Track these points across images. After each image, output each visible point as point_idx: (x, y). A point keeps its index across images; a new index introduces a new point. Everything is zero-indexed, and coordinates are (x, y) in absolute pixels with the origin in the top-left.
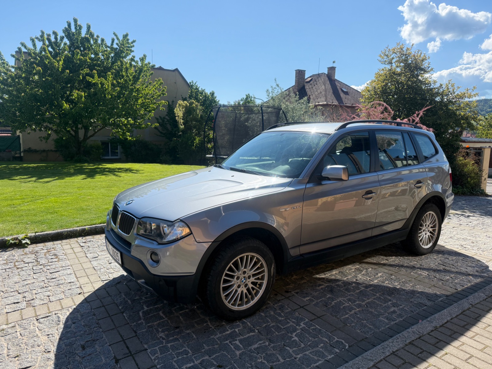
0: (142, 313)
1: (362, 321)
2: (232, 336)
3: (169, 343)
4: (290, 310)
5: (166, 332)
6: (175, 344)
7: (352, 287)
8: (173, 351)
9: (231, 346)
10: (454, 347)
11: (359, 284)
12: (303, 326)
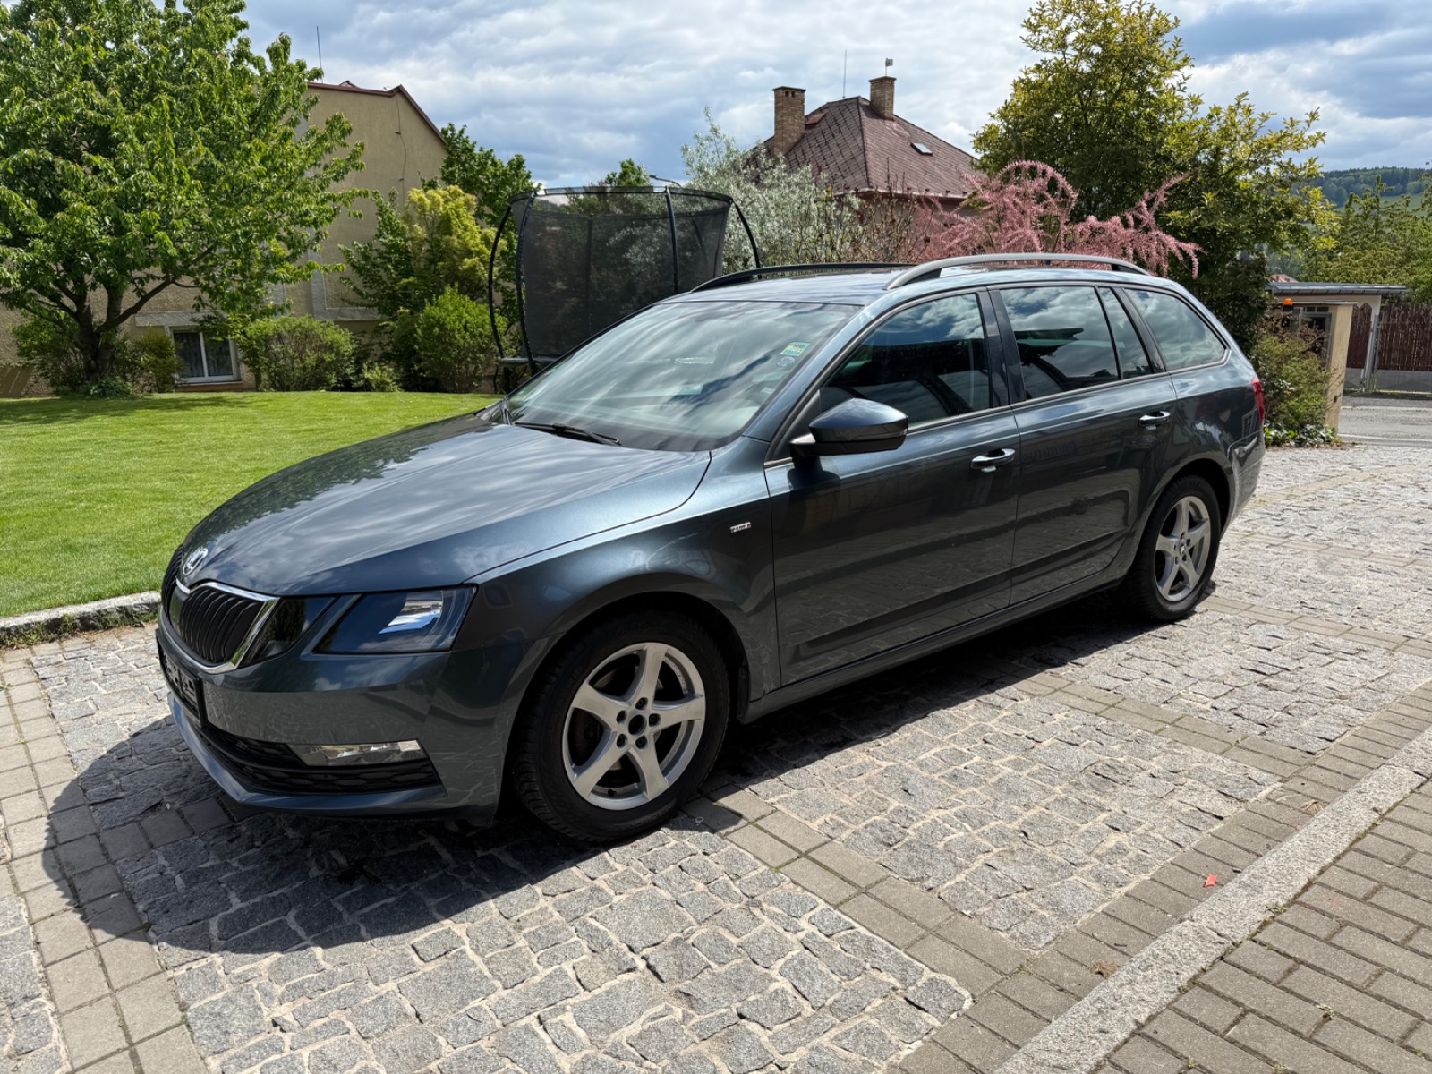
1: (1014, 896)
2: (550, 995)
4: (761, 869)
9: (542, 1034)
10: (1349, 984)
11: (993, 756)
12: (809, 929)
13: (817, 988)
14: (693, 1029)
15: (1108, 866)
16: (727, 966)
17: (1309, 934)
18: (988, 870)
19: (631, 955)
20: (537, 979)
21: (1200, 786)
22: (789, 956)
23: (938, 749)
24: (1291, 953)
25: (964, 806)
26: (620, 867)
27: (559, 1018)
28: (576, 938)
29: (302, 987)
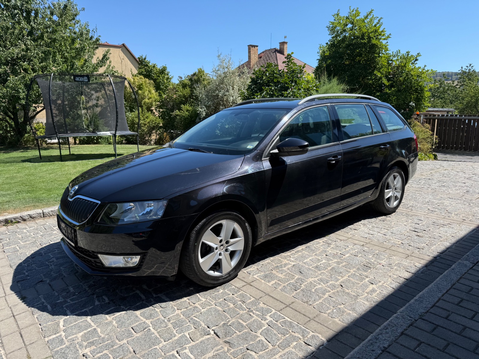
1: (339, 307)
2: (181, 343)
4: (253, 299)
7: (322, 264)
10: (455, 333)
11: (329, 260)
12: (269, 319)
13: (274, 339)
14: (231, 354)
15: (370, 296)
16: (242, 332)
17: (440, 316)
18: (330, 298)
19: (208, 329)
20: (176, 338)
21: (399, 269)
22: (264, 328)
23: (311, 258)
24: (435, 323)
26: (204, 300)
27: (184, 351)
28: (189, 324)
29: (93, 342)
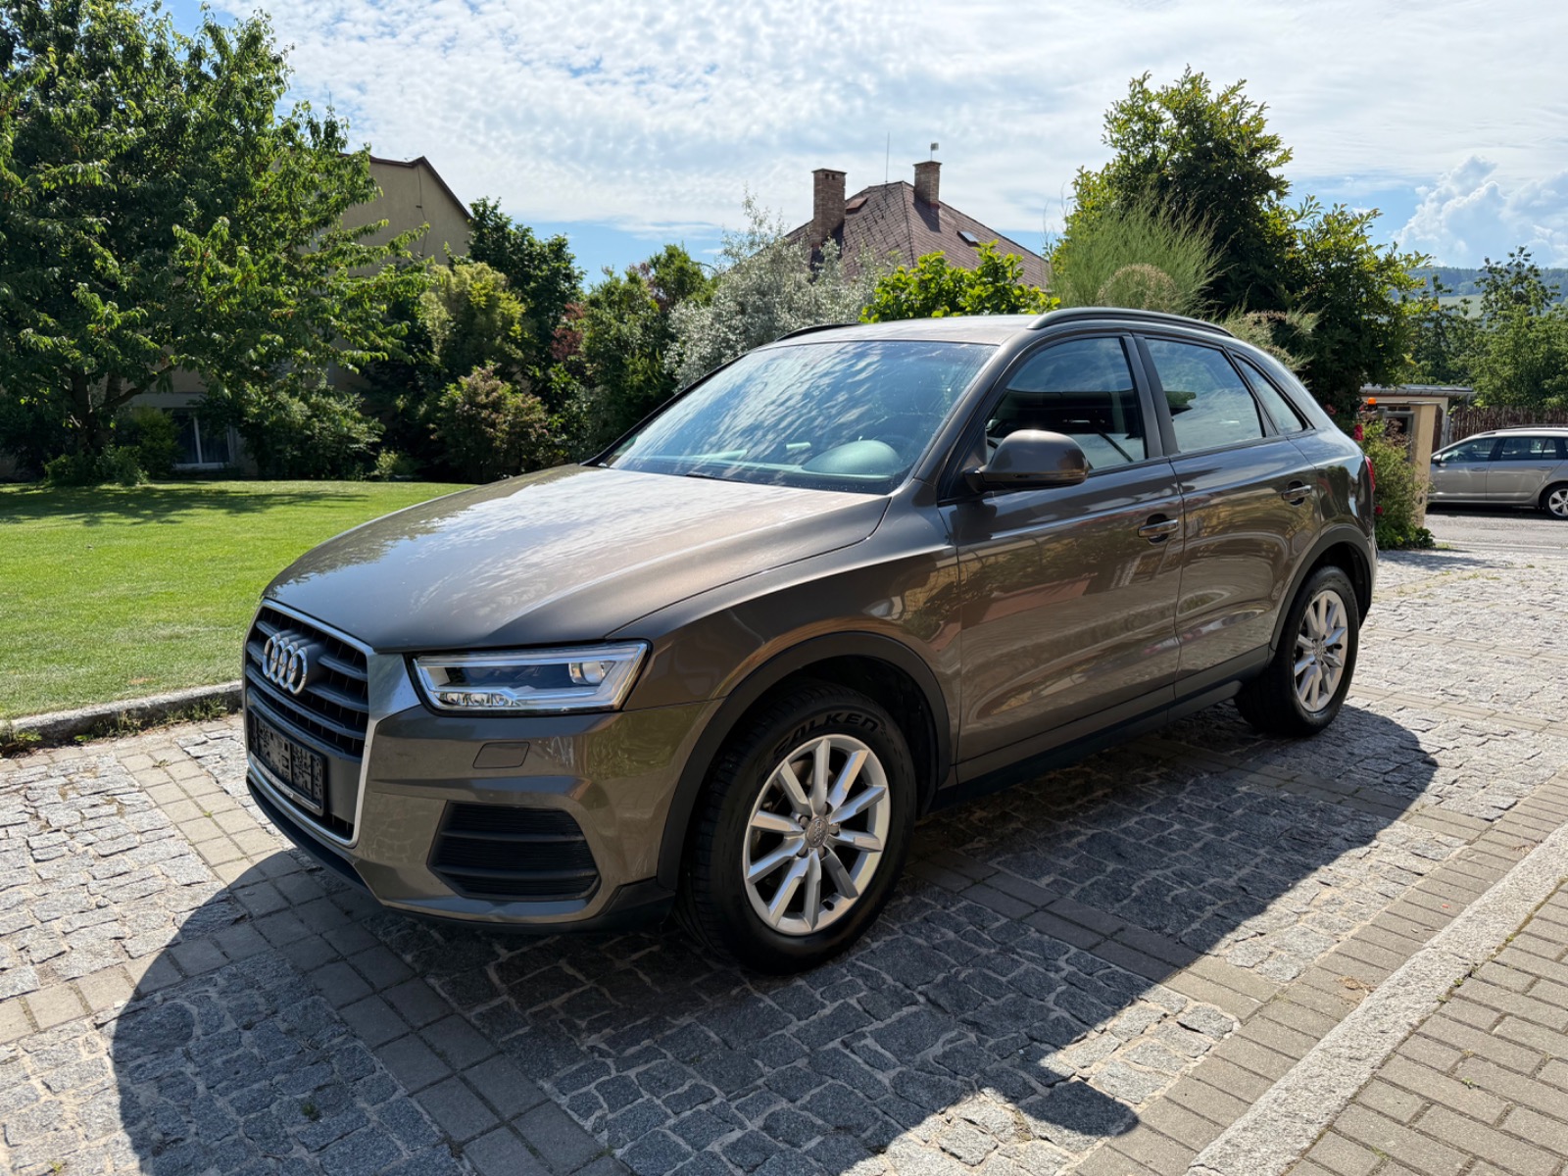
0: (496, 970)
1: (1250, 940)
2: (846, 1024)
3: (629, 1068)
4: (1004, 921)
5: (607, 1031)
6: (655, 1068)
7: (1175, 833)
8: (653, 1093)
9: (853, 1056)
11: (1190, 823)
12: (1069, 969)
13: (1093, 1016)
14: (992, 1049)
15: (1328, 915)
16: (1003, 999)
17: (1539, 956)
18: (1219, 918)
19: (908, 991)
21: (1393, 848)
22: (1059, 989)
24: (1529, 970)
25: (1178, 866)
27: (863, 1042)
28: (850, 978)
